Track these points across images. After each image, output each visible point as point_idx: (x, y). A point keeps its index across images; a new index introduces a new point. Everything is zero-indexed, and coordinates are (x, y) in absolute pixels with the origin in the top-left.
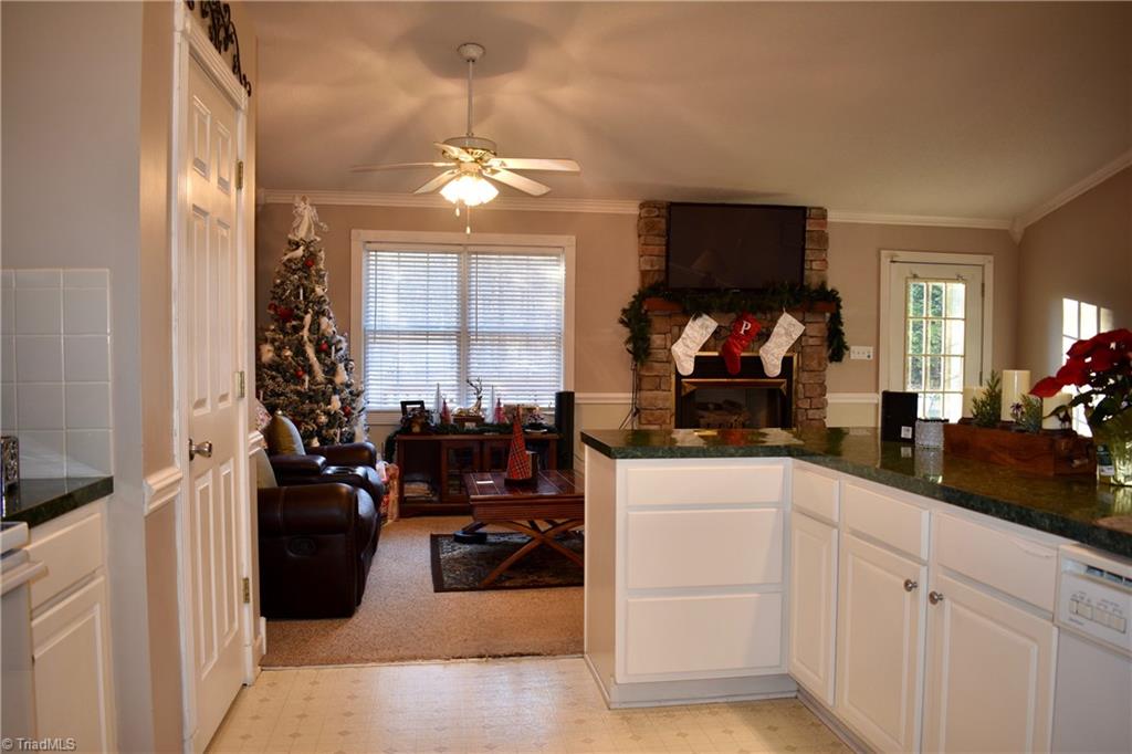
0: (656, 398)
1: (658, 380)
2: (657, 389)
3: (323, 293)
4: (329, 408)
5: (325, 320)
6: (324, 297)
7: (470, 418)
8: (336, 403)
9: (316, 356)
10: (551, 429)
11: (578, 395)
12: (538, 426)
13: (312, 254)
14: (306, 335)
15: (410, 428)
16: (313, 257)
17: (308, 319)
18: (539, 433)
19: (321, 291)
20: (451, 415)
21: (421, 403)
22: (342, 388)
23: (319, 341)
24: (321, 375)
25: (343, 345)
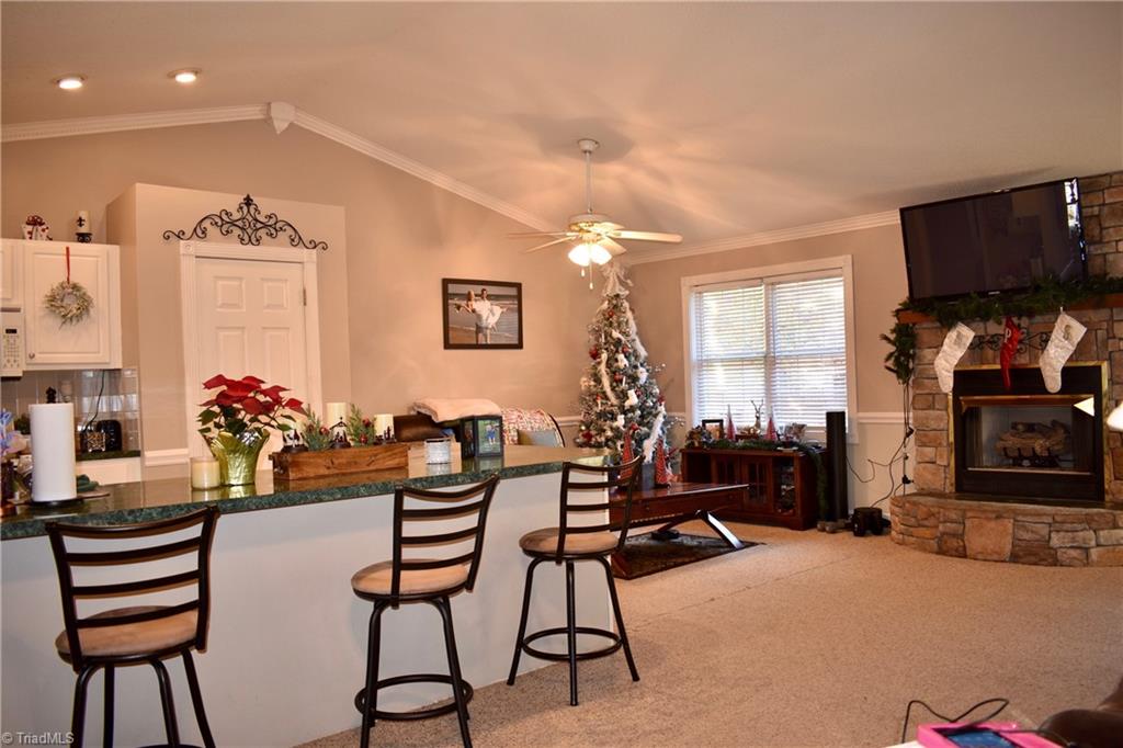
0: (927, 418)
1: (931, 398)
2: (929, 408)
3: (620, 336)
4: (615, 424)
5: (621, 356)
6: (619, 339)
7: (748, 435)
8: (620, 421)
9: (611, 385)
10: (801, 448)
11: (861, 414)
12: (788, 444)
13: (615, 306)
14: (603, 368)
15: (693, 443)
16: (615, 309)
17: (604, 356)
18: (789, 450)
19: (616, 334)
20: (737, 433)
21: (721, 421)
22: (632, 409)
23: (614, 373)
24: (613, 400)
25: (643, 375)
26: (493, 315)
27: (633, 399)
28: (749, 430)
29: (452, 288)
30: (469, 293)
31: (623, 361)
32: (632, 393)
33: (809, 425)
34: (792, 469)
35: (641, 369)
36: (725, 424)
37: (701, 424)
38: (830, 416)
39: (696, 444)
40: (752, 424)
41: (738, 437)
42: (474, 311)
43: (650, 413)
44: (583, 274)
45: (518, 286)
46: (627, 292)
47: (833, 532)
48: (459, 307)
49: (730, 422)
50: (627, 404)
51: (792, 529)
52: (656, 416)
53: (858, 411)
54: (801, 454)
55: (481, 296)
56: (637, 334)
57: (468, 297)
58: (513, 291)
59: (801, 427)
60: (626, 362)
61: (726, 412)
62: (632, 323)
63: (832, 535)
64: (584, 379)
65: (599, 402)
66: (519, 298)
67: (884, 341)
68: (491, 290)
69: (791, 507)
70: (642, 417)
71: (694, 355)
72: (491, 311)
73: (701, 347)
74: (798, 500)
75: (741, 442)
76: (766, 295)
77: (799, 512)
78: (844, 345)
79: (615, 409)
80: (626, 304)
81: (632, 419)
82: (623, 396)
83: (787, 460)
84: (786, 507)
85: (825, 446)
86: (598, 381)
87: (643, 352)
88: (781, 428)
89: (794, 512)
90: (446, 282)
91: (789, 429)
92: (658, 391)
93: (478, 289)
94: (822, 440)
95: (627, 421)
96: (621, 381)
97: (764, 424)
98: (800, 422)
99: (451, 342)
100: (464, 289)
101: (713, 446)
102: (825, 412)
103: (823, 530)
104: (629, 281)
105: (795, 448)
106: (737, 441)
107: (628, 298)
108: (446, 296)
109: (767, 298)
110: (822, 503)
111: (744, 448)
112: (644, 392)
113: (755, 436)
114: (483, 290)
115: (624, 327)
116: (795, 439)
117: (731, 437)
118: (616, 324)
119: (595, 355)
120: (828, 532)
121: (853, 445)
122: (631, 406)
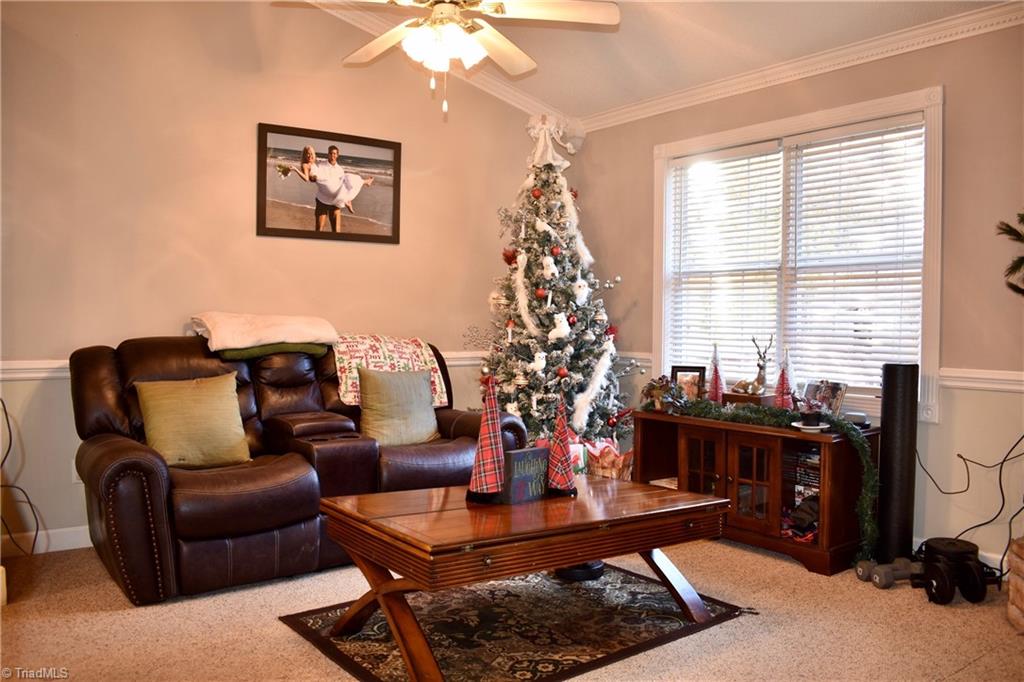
3: (548, 228)
4: (531, 367)
5: (549, 261)
6: (547, 235)
7: (744, 396)
8: (539, 362)
9: (529, 306)
10: (836, 426)
11: (947, 371)
12: (813, 418)
13: (546, 183)
14: (519, 278)
15: (653, 403)
16: (545, 186)
17: (522, 259)
18: (812, 429)
19: (542, 225)
20: (726, 390)
21: (702, 370)
22: (560, 345)
23: (537, 285)
24: (532, 328)
25: (582, 292)
26: (348, 187)
27: (562, 329)
28: (745, 386)
29: (273, 140)
30: (306, 151)
31: (550, 268)
32: (561, 319)
33: (851, 384)
34: (815, 460)
35: (580, 282)
36: (709, 375)
37: (668, 373)
38: (890, 371)
39: (658, 406)
40: (751, 377)
41: (727, 398)
42: (313, 179)
43: (590, 352)
44: (433, 84)
45: (396, 147)
46: (567, 164)
47: (887, 586)
48: (286, 171)
49: (716, 371)
50: (553, 335)
51: (811, 569)
52: (598, 356)
53: (940, 367)
54: (834, 438)
55: (328, 157)
56: (578, 227)
57: (304, 157)
58: (387, 155)
59: (835, 388)
60: (554, 269)
61: (711, 355)
62: (571, 212)
63: (884, 593)
64: (494, 295)
65: (509, 330)
66: (396, 164)
67: (1005, 237)
68: (345, 149)
69: (811, 528)
70: (576, 357)
71: (669, 265)
72: (345, 182)
73: (680, 253)
74: (825, 519)
75: (729, 408)
76: (787, 166)
77: (824, 540)
78: (921, 248)
79: (532, 343)
80: (562, 181)
81: (559, 359)
82: (547, 323)
83: (807, 445)
84: (801, 528)
85: (877, 424)
86: (511, 298)
87: (587, 258)
88: (800, 386)
89: (816, 537)
90: (264, 130)
91: (815, 389)
92: (605, 317)
93: (324, 146)
94: (872, 412)
95: (550, 363)
96: (546, 298)
97: (772, 378)
98: (833, 378)
99: (269, 225)
100: (298, 143)
101: (684, 410)
102: (881, 364)
103: (868, 579)
104: (568, 145)
105: (824, 426)
106: (724, 405)
107: (565, 172)
108: (263, 151)
109: (787, 172)
110: (869, 527)
111: (734, 418)
112: (581, 318)
113: (755, 399)
114: (332, 148)
115: (556, 213)
116: (824, 410)
117: (715, 398)
118: (543, 211)
119: (510, 258)
120: (875, 584)
121: (927, 424)
122: (559, 339)
